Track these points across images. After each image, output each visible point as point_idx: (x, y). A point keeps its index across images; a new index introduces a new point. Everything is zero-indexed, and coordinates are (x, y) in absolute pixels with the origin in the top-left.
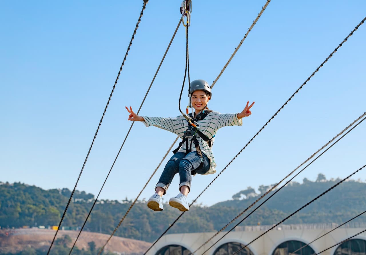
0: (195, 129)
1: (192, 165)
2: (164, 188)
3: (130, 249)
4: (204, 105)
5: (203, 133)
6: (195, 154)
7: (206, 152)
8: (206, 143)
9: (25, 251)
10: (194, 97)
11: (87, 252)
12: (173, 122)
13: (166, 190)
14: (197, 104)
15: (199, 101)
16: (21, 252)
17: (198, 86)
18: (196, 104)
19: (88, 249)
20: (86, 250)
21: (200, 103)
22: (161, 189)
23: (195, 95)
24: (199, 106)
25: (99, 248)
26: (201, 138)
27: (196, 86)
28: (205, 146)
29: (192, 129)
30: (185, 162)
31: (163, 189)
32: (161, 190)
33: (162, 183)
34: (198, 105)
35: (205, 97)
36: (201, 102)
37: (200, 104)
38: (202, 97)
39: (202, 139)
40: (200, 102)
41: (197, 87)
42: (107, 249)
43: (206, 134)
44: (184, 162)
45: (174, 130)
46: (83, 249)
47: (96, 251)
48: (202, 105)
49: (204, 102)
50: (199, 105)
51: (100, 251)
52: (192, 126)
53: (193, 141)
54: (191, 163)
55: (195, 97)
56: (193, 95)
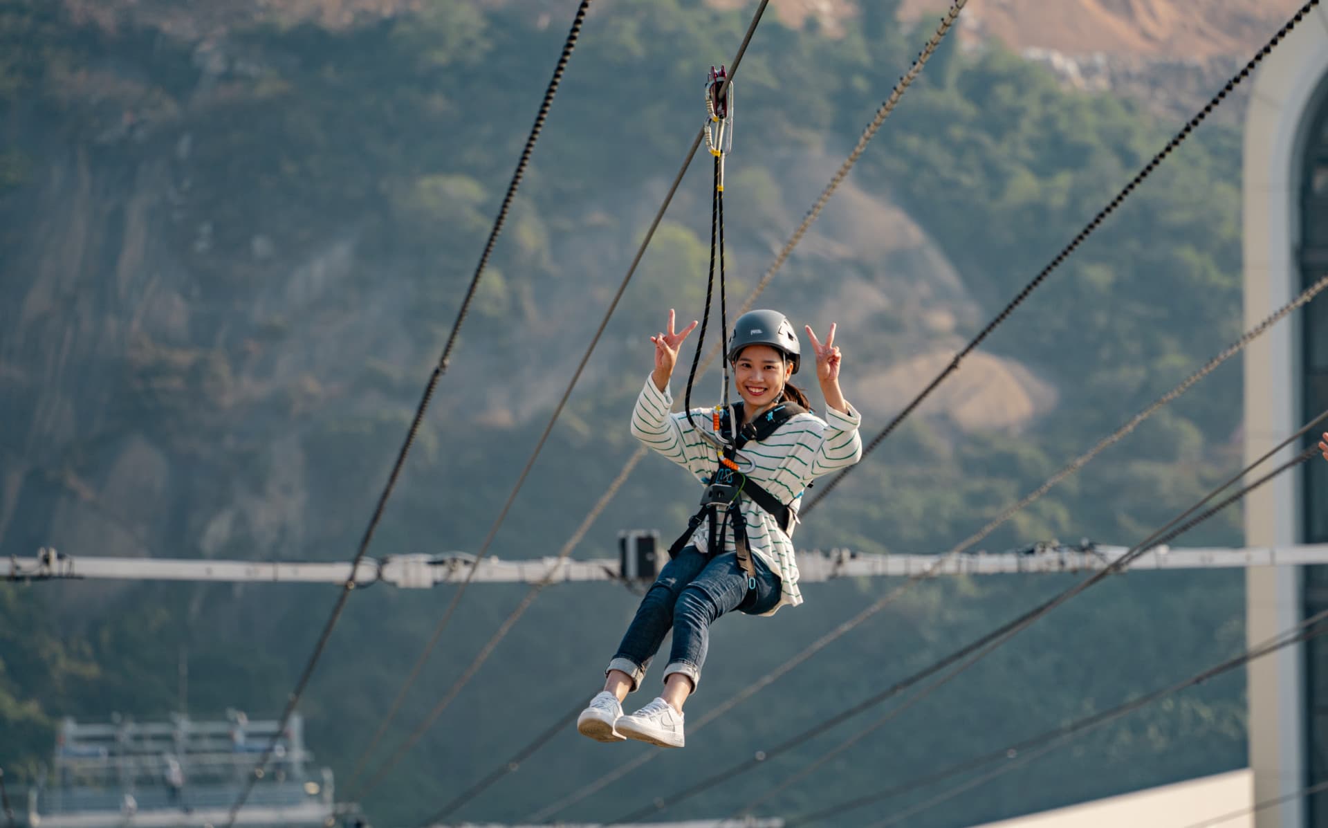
0: (738, 477)
1: (714, 604)
2: (633, 675)
3: (1146, 36)
4: (772, 390)
5: (764, 486)
6: (728, 568)
7: (766, 553)
8: (768, 521)
9: (410, 17)
10: (743, 365)
11: (838, 43)
12: (684, 435)
13: (636, 681)
14: (753, 387)
15: (759, 377)
16: (387, 24)
17: (759, 331)
18: (747, 387)
19: (843, 22)
20: (829, 26)
21: (760, 383)
22: (622, 676)
23: (748, 357)
24: (755, 395)
25: (923, 24)
26: (754, 506)
27: (753, 332)
28: (767, 535)
29: (729, 479)
30: (693, 599)
31: (630, 677)
32: (621, 681)
33: (627, 657)
34: (754, 390)
35: (778, 368)
36: (765, 381)
37: (760, 388)
38: (769, 367)
39: (760, 509)
40: (762, 380)
41: (755, 335)
42: (982, 32)
43: (773, 489)
44: (689, 596)
45: (688, 460)
46: (812, 24)
47: (899, 41)
48: (766, 389)
49: (774, 381)
50: (757, 391)
51: (931, 35)
52: (728, 467)
53: (730, 518)
54: (711, 601)
55: (748, 366)
56: (742, 357)
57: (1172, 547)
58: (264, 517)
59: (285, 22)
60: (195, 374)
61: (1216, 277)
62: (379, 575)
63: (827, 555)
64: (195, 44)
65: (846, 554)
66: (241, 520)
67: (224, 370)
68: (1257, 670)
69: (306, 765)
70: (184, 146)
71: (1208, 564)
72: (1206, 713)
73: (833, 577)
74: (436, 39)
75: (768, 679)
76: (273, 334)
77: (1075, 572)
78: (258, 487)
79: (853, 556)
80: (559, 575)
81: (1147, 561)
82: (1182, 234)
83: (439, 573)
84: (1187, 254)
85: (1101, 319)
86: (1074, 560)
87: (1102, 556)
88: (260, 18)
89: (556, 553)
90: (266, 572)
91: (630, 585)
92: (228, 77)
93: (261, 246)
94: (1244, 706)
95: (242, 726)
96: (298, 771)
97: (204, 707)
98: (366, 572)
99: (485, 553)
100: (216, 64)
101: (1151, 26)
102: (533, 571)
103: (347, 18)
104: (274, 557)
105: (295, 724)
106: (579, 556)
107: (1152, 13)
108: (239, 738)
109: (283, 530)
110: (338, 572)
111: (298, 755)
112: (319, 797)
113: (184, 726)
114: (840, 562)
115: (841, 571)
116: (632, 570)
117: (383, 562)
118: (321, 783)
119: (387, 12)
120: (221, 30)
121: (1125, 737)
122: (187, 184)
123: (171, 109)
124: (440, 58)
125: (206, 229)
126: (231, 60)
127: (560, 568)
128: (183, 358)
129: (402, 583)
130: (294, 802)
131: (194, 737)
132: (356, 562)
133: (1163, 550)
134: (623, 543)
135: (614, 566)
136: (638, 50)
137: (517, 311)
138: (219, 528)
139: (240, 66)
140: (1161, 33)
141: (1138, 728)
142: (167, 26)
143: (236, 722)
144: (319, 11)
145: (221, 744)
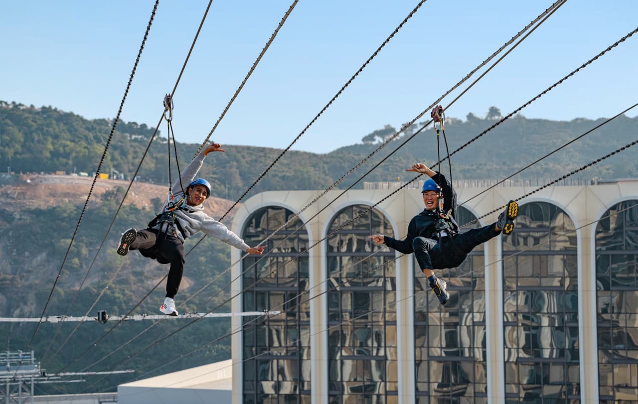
3: (212, 211)
9: (59, 207)
11: (149, 212)
19: (150, 208)
20: (148, 209)
46: (144, 208)
57: (213, 313)
58: (26, 310)
59: (33, 208)
60: (12, 280)
61: (226, 259)
62: (47, 320)
63: (142, 315)
64: (14, 212)
65: (146, 315)
66: (22, 310)
67: (18, 279)
68: (233, 337)
69: (35, 361)
70: (11, 234)
71: (220, 316)
72: (224, 348)
73: (143, 320)
74: (65, 211)
75: (130, 341)
76: (29, 272)
77: (193, 318)
78: (25, 304)
79: (147, 315)
80: (85, 320)
81: (208, 316)
82: (219, 251)
83: (60, 320)
84: (221, 255)
85: (203, 268)
86: (193, 316)
87: (199, 315)
88: (27, 207)
89: (84, 315)
90: (26, 320)
91: (100, 322)
92: (20, 219)
93: (27, 254)
94: (231, 345)
95: (21, 353)
96: (33, 362)
97: (13, 349)
98: (44, 319)
99: (69, 316)
100: (18, 217)
101: (213, 210)
102: (80, 319)
103: (46, 207)
104: (29, 317)
105: (33, 352)
106: (89, 316)
107: (213, 207)
108: (20, 355)
109: (31, 312)
110: (38, 320)
111: (33, 359)
112: (37, 368)
113: (9, 353)
114: (144, 317)
115: (145, 318)
116: (101, 319)
117: (47, 317)
118: (38, 365)
119: (54, 206)
120: (19, 210)
121: (208, 353)
122: (11, 241)
123: (8, 225)
124: (65, 215)
125: (15, 250)
126: (21, 216)
127: (86, 318)
128: (10, 277)
129: (51, 322)
130: (32, 369)
131: (11, 356)
132: (41, 318)
133: (211, 313)
134: (99, 313)
135: (97, 318)
136: (108, 213)
137: (81, 267)
138: (17, 312)
139: (23, 217)
140: (215, 211)
141: (210, 351)
142: (7, 209)
143: (20, 352)
144: (40, 206)
145: (17, 357)
